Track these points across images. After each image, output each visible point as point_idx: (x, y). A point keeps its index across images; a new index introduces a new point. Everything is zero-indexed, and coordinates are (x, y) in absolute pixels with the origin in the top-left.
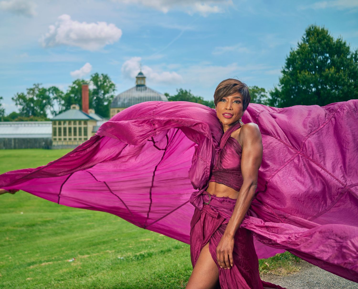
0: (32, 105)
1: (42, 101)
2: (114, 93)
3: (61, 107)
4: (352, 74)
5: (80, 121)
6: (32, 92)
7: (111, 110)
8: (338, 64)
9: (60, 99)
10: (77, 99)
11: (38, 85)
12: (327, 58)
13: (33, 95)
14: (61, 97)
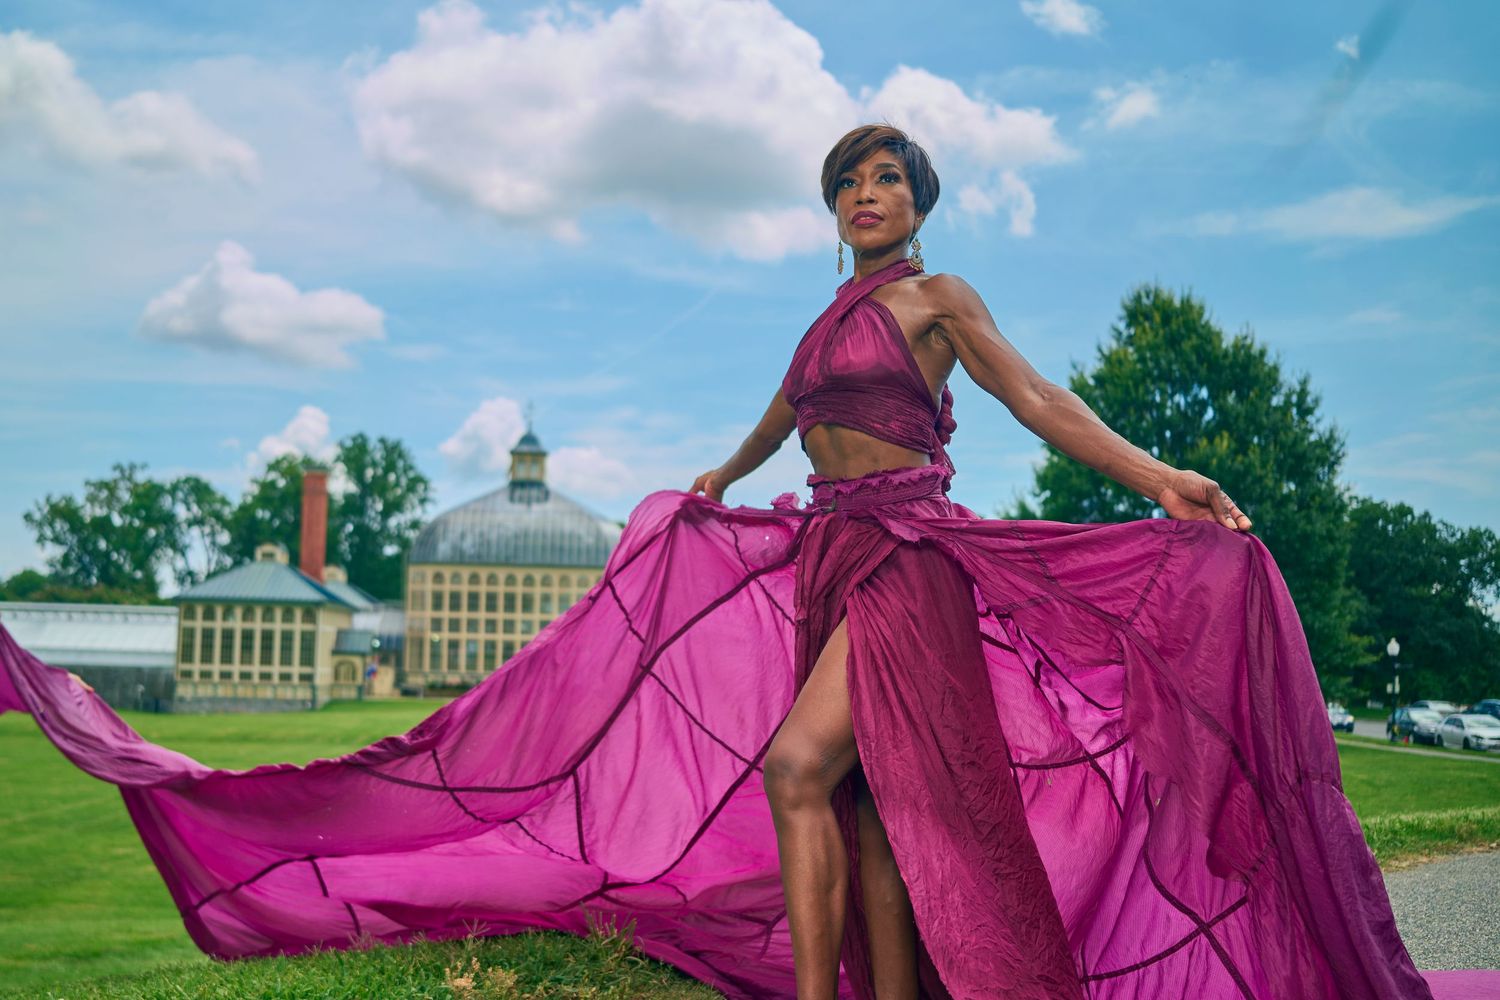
0: (103, 545)
1: (142, 532)
2: (424, 512)
3: (215, 558)
4: (1290, 461)
5: (288, 607)
6: (104, 494)
7: (412, 571)
8: (1242, 424)
9: (212, 526)
10: (278, 528)
11: (133, 467)
12: (1203, 405)
13: (110, 506)
14: (218, 517)
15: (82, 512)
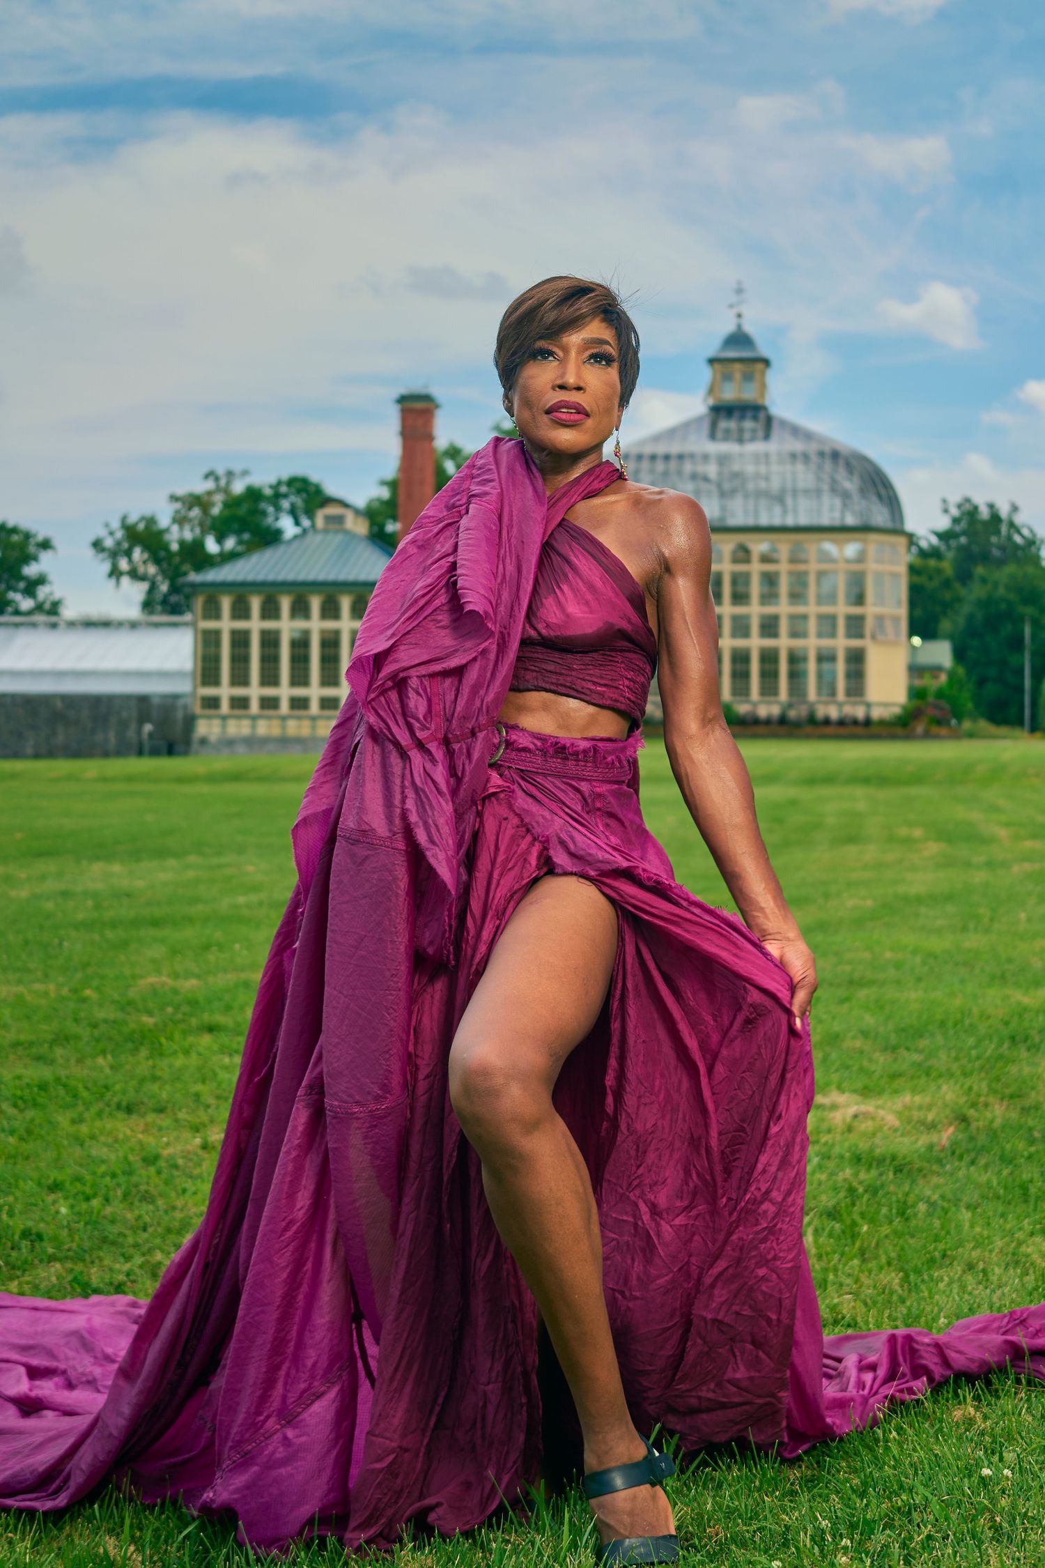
6: (195, 511)
11: (230, 474)
13: (201, 526)
15: (167, 537)
